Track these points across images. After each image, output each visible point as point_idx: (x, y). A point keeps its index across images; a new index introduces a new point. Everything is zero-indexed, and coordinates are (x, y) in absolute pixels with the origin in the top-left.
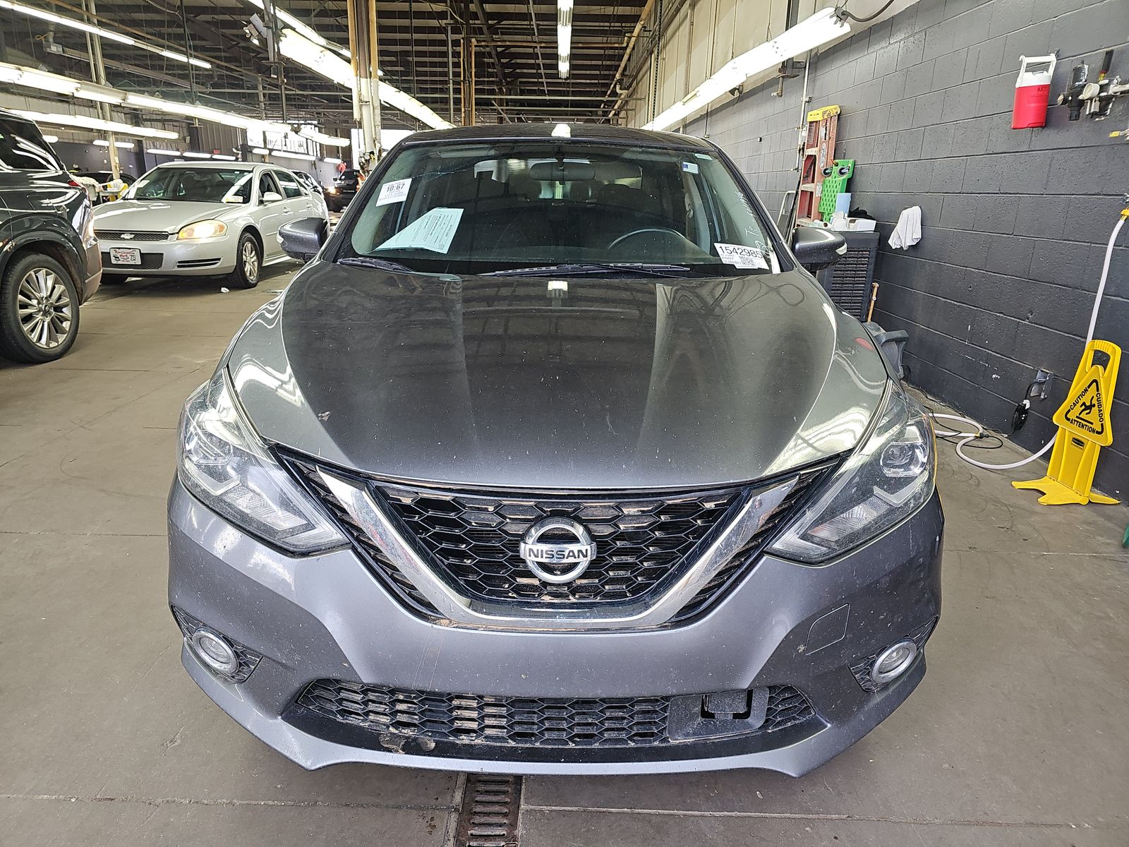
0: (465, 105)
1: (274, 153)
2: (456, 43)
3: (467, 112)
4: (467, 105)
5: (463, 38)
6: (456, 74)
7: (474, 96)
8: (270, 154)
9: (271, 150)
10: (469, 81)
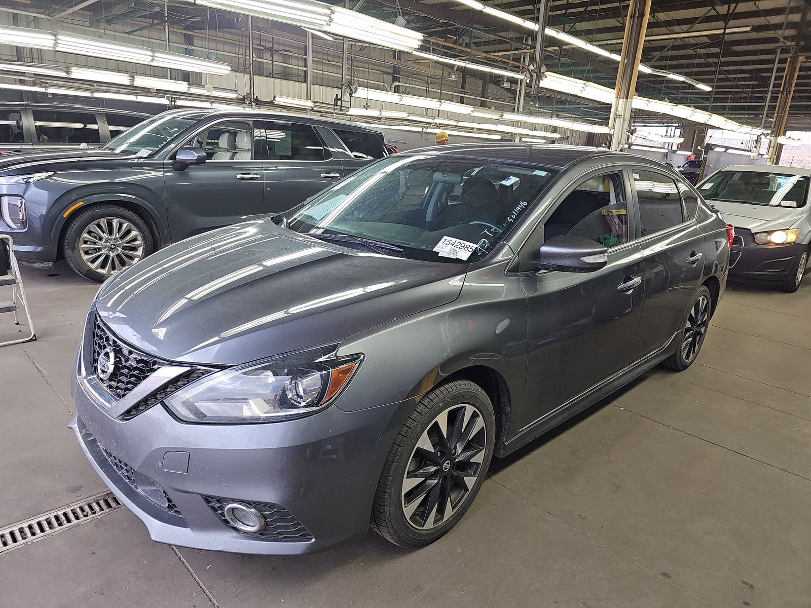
0: (778, 111)
1: (633, 147)
2: (783, 61)
3: (778, 118)
4: (780, 112)
5: (791, 57)
6: (777, 86)
7: (790, 103)
8: (629, 147)
9: (630, 145)
10: (787, 92)
